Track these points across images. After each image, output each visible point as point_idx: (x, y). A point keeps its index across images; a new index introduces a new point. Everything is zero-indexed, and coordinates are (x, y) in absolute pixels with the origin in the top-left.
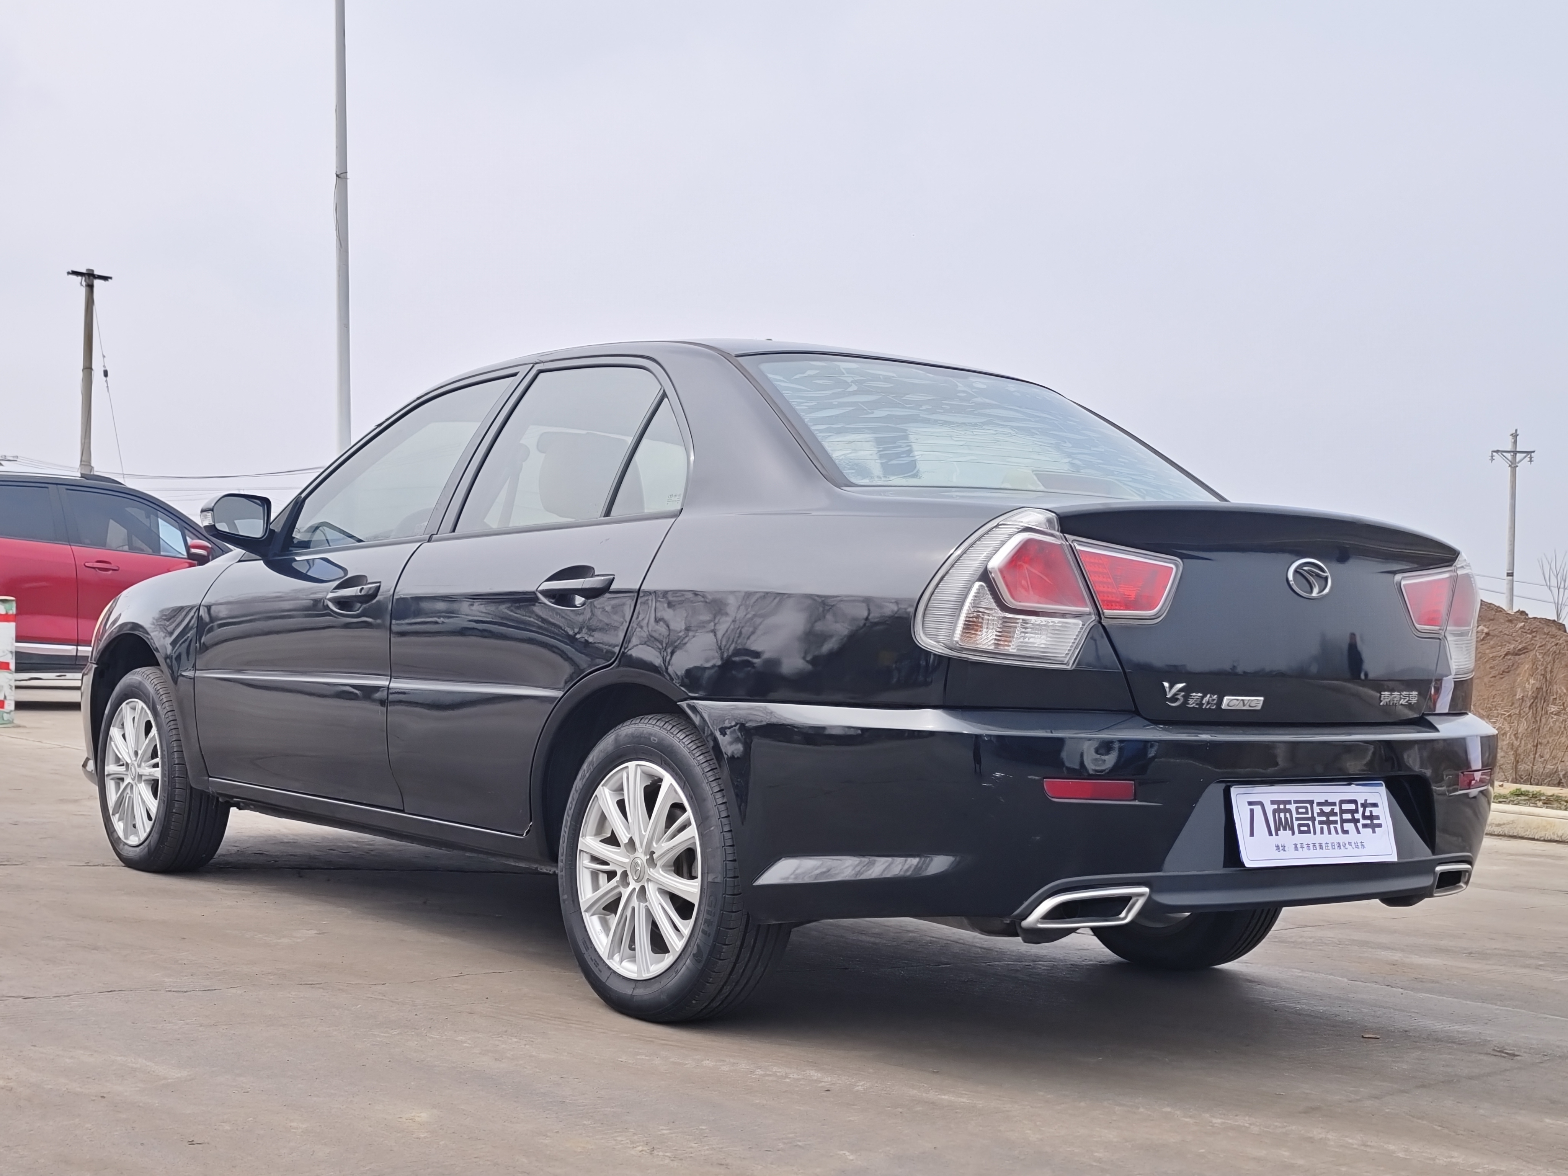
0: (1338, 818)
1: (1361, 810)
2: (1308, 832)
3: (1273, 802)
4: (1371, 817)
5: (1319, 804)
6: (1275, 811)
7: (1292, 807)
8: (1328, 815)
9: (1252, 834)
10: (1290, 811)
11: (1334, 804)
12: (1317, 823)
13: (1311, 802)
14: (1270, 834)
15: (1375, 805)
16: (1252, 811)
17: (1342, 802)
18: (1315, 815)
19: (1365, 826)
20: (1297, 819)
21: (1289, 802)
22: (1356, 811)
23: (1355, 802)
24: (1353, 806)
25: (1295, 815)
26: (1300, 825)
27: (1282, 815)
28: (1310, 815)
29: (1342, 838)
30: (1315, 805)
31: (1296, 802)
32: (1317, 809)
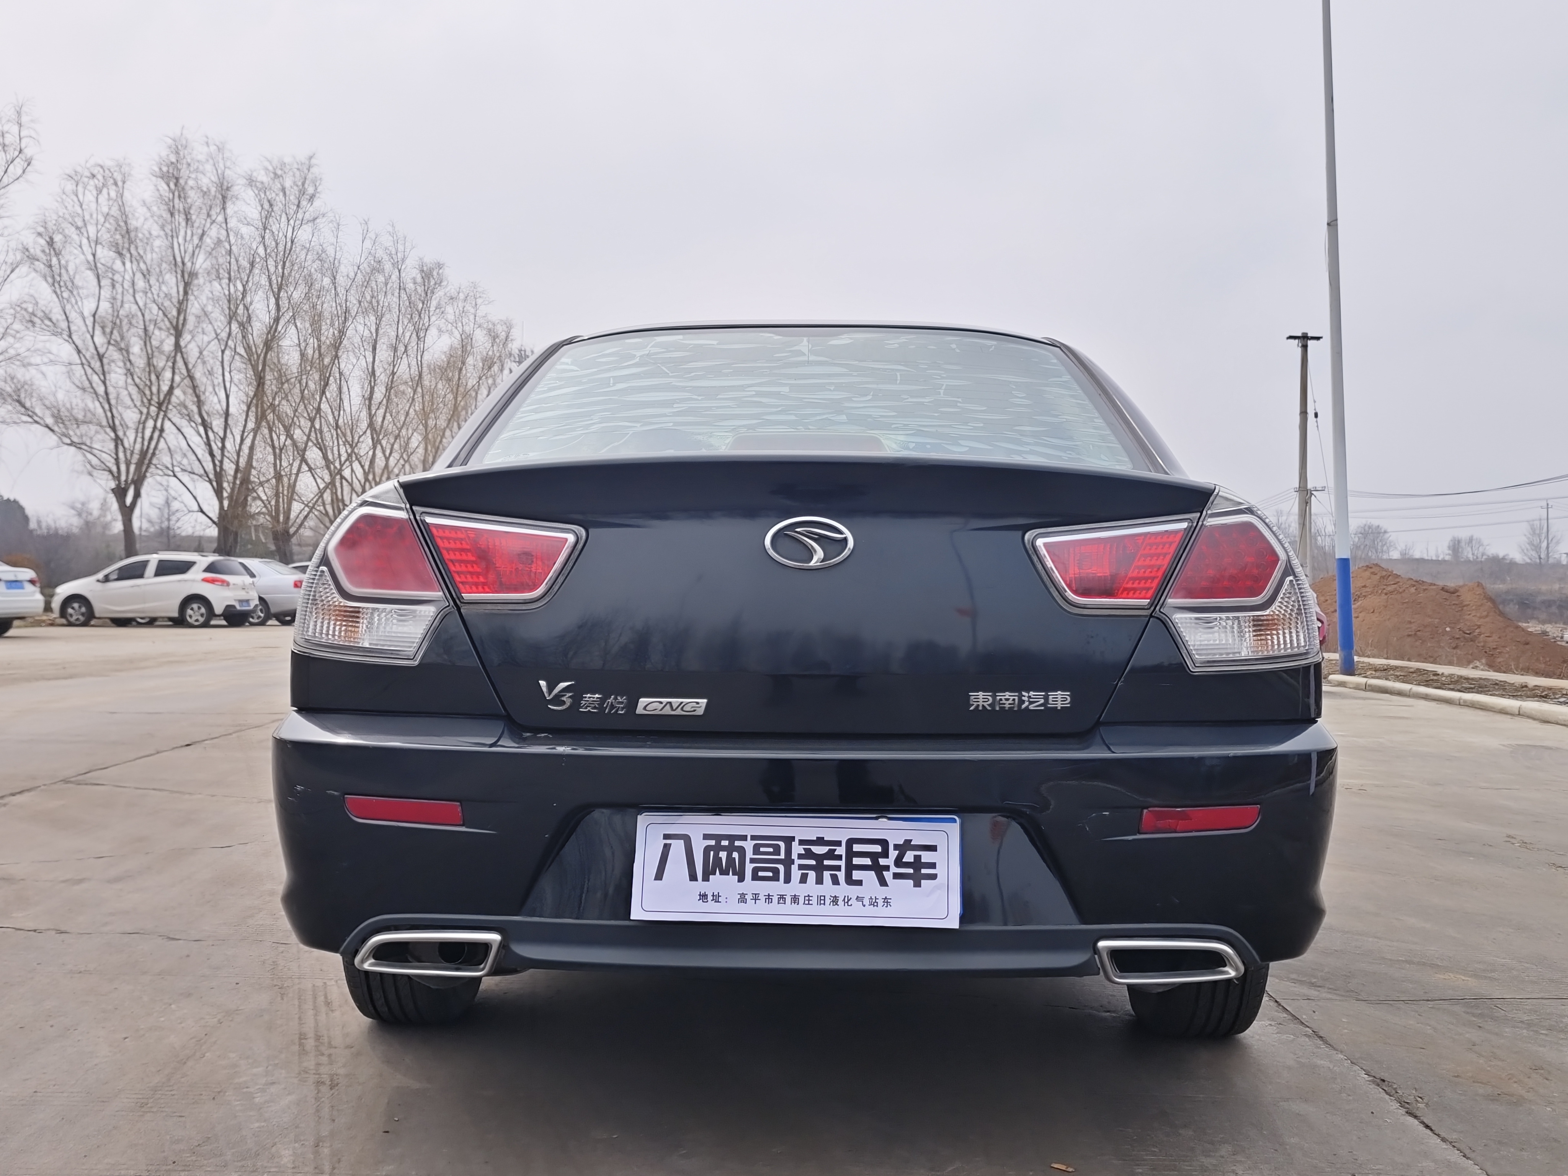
0: (842, 863)
1: (893, 854)
2: (776, 878)
3: (706, 837)
4: (917, 864)
5: (801, 842)
6: (707, 850)
7: (749, 845)
8: (819, 858)
9: (659, 876)
10: (742, 851)
11: (839, 844)
12: (794, 868)
13: (789, 840)
14: (693, 877)
15: (932, 848)
16: (667, 847)
17: (851, 842)
18: (794, 856)
19: (896, 876)
20: (752, 861)
21: (744, 838)
22: (885, 854)
23: (884, 843)
24: (878, 848)
25: (749, 854)
26: (755, 871)
27: (723, 855)
28: (782, 856)
29: (844, 889)
30: (795, 844)
31: (753, 838)
32: (797, 849)
